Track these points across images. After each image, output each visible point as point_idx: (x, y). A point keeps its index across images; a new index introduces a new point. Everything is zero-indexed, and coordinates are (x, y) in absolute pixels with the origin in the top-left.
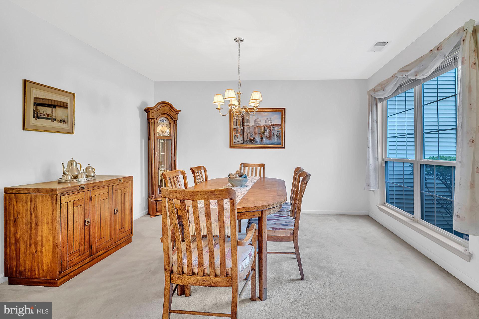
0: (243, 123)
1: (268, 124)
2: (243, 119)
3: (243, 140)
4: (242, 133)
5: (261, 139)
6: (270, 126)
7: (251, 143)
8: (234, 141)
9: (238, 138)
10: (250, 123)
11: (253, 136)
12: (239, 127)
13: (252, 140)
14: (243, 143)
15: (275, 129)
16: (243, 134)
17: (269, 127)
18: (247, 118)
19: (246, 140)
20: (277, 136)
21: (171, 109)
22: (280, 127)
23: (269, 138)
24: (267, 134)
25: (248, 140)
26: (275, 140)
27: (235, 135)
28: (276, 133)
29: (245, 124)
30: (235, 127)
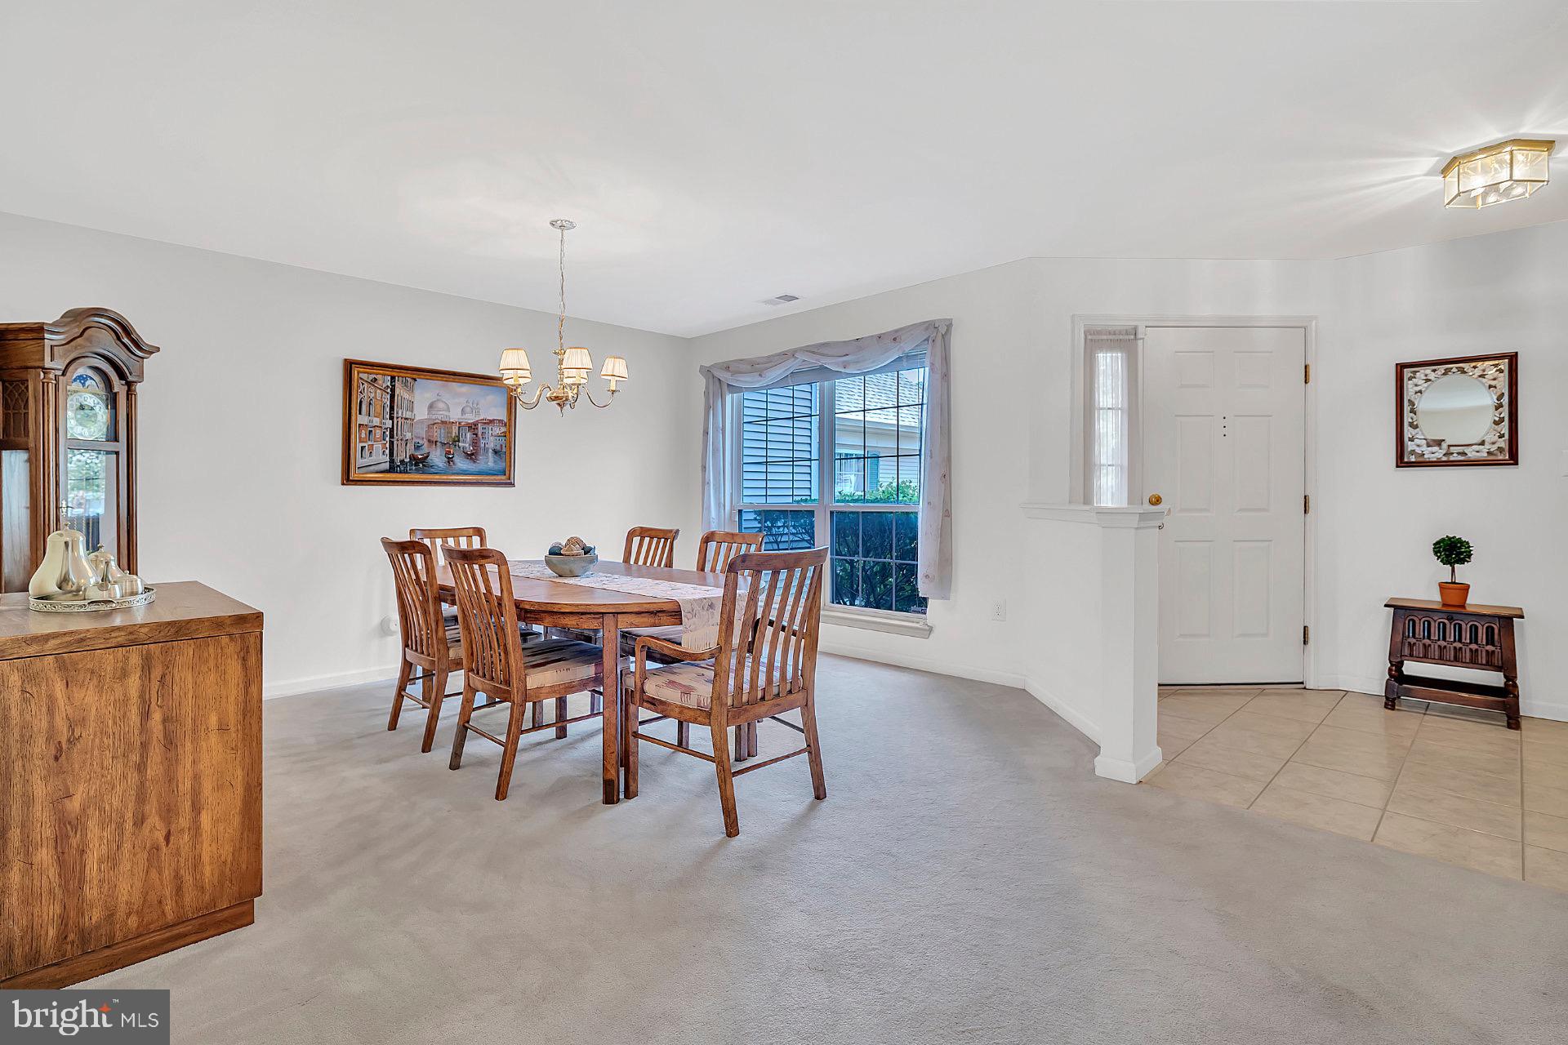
0: (392, 408)
1: (471, 418)
2: (392, 397)
3: (392, 461)
4: (388, 439)
5: (449, 458)
6: (475, 424)
7: (418, 471)
8: (360, 462)
9: (374, 453)
10: (415, 412)
11: (425, 449)
12: (376, 421)
13: (419, 463)
15: (490, 432)
16: (392, 443)
17: (473, 427)
18: (406, 396)
19: (402, 462)
20: (496, 452)
21: (126, 340)
22: (503, 429)
23: (471, 456)
24: (466, 444)
25: (407, 460)
26: (488, 462)
27: (363, 444)
28: (491, 441)
29: (399, 412)
30: (363, 419)
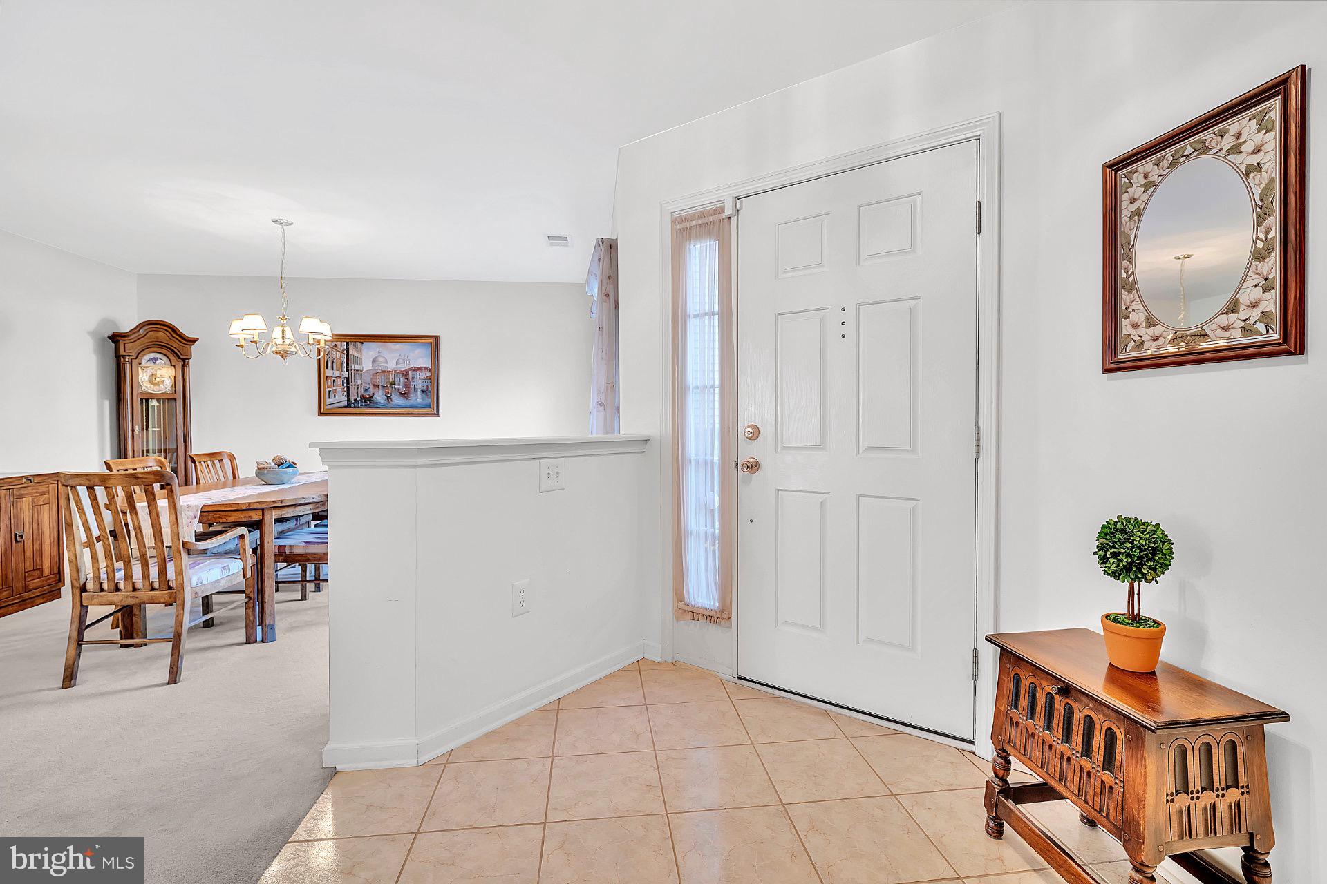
0: (347, 364)
1: (403, 368)
2: (347, 356)
3: (349, 400)
4: (345, 385)
5: (388, 397)
6: (407, 371)
7: (366, 406)
8: (328, 401)
9: (337, 395)
10: (363, 365)
11: (371, 391)
12: (338, 373)
13: (367, 401)
14: (349, 406)
15: (418, 377)
16: (348, 388)
17: (405, 374)
18: (356, 354)
19: (355, 400)
20: (423, 391)
21: (175, 336)
22: (429, 374)
23: (404, 395)
24: (400, 386)
25: (359, 399)
26: (418, 398)
27: (329, 389)
28: (419, 383)
29: (352, 366)
30: (329, 373)
